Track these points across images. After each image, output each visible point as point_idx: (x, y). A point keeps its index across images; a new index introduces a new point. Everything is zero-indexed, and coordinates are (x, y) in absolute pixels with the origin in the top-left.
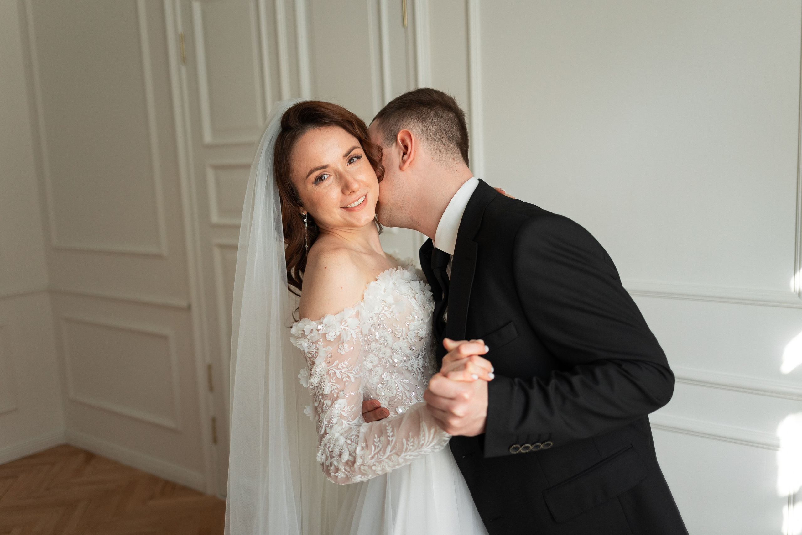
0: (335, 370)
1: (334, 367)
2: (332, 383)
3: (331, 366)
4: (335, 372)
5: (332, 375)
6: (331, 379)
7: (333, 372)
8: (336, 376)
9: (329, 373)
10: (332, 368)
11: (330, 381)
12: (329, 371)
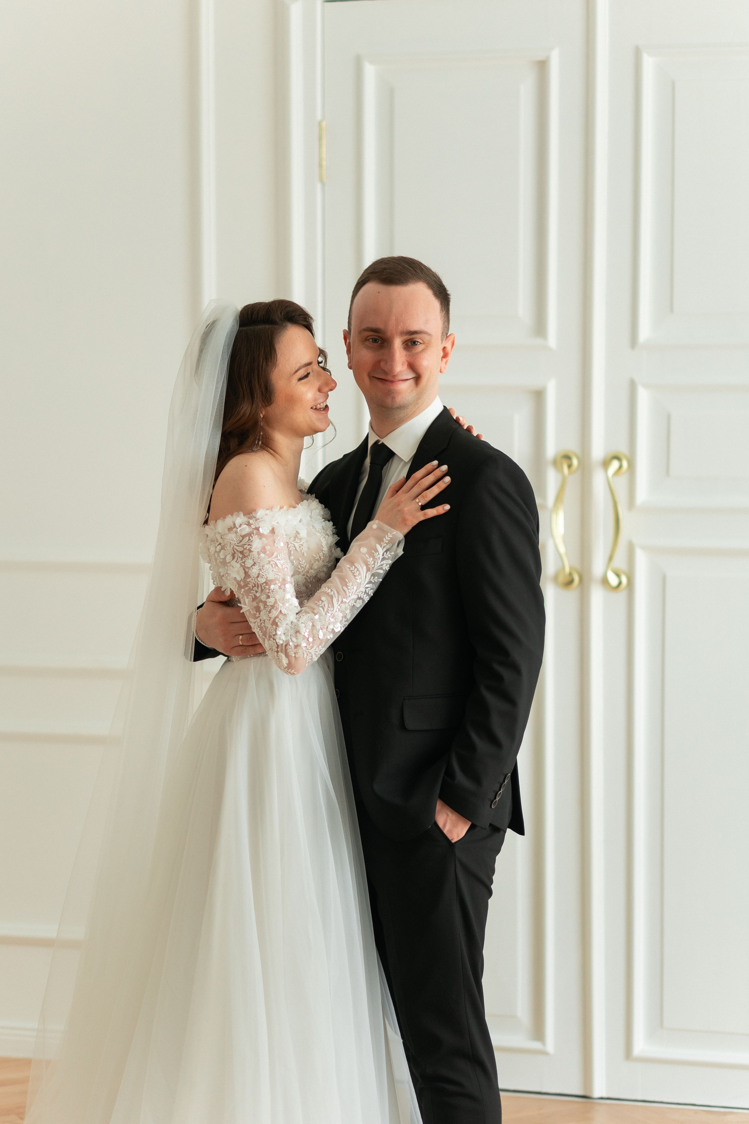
0: (275, 561)
1: (274, 558)
2: (276, 572)
3: (271, 558)
4: (276, 563)
5: (274, 566)
6: (274, 569)
7: (275, 563)
8: (277, 566)
9: (271, 563)
10: (272, 560)
11: (273, 571)
12: (269, 562)
